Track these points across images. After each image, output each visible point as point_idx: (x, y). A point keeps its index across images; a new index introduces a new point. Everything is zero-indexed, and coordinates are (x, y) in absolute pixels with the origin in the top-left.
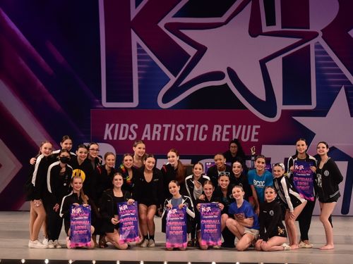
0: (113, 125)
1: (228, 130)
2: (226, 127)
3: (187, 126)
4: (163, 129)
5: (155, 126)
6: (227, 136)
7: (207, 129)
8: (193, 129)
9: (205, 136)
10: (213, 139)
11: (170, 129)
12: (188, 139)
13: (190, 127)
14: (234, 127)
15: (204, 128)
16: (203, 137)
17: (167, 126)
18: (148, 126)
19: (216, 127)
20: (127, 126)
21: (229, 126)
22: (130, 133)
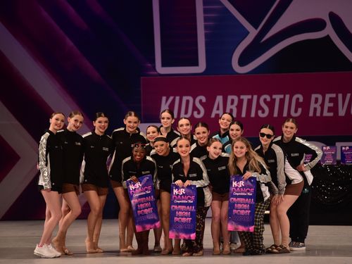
0: (171, 98)
1: (331, 100)
2: (328, 96)
3: (274, 96)
4: (241, 102)
5: (230, 98)
6: (330, 110)
7: (301, 100)
8: (282, 101)
9: (300, 110)
10: (311, 114)
11: (250, 102)
12: (276, 115)
13: (278, 97)
14: (340, 96)
15: (298, 99)
16: (296, 111)
17: (245, 98)
18: (219, 99)
19: (314, 96)
20: (190, 98)
21: (334, 95)
22: (195, 108)
